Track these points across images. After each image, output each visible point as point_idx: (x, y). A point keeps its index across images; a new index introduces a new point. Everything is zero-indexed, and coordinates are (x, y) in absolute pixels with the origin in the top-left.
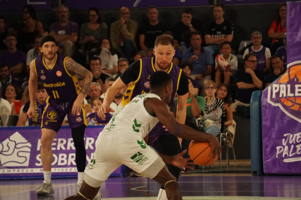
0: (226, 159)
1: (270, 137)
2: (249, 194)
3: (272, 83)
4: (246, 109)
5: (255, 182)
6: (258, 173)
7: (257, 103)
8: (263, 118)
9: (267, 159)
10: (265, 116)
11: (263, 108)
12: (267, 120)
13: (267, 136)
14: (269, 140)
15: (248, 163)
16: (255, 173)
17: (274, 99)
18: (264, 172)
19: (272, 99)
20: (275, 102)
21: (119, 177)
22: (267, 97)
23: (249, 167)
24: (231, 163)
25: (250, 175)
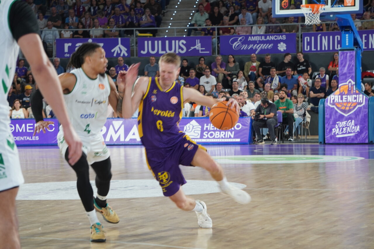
0: (305, 135)
1: (329, 124)
2: (317, 154)
3: (330, 95)
4: (316, 109)
5: (321, 147)
6: (322, 143)
7: (322, 106)
8: (326, 113)
9: (327, 135)
10: (326, 112)
11: (325, 109)
12: (328, 114)
13: (327, 123)
14: (328, 125)
15: (317, 137)
16: (321, 143)
17: (331, 103)
18: (326, 142)
20: (332, 105)
21: (247, 144)
23: (318, 139)
24: (308, 137)
25: (318, 144)
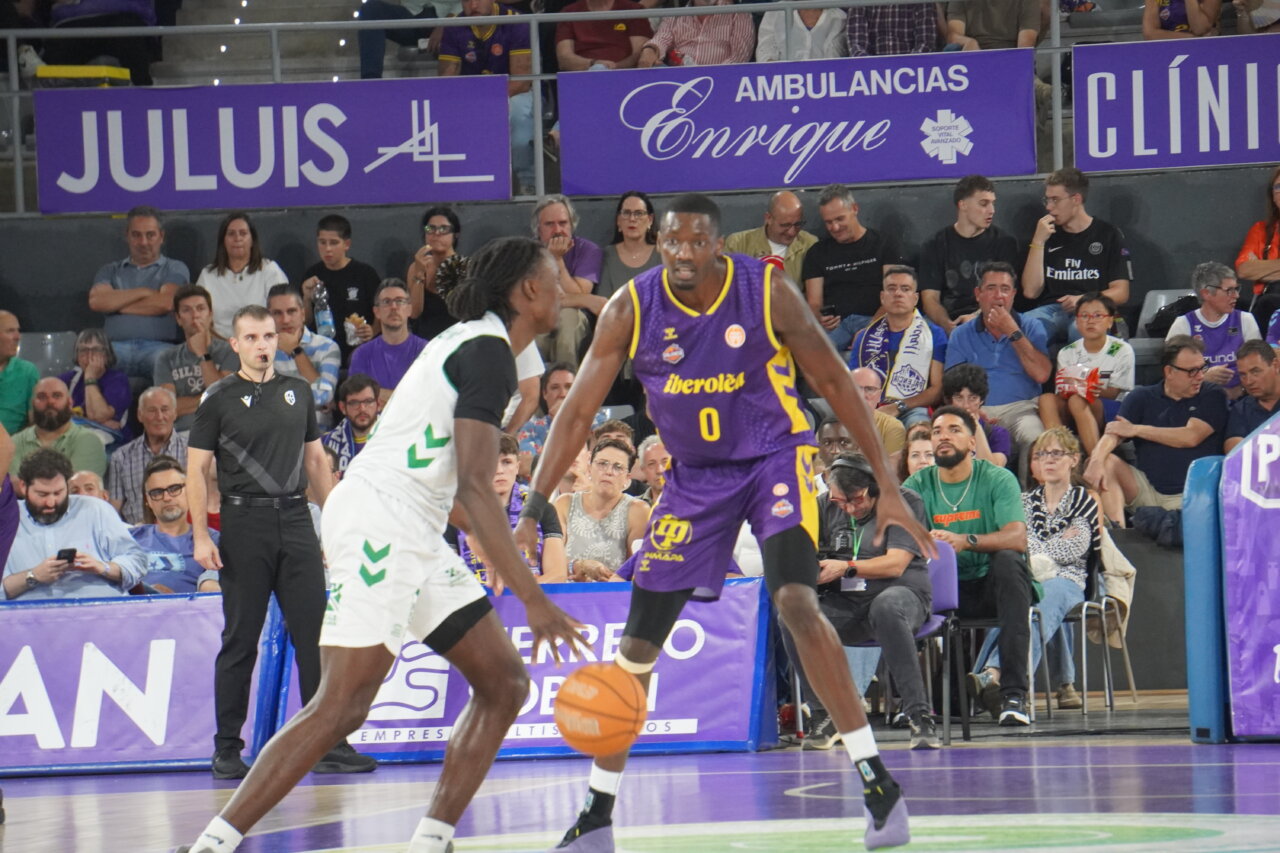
0: (1102, 689)
1: (1252, 613)
2: (1186, 807)
3: (1254, 433)
4: (1168, 521)
5: (1205, 764)
6: (1214, 736)
7: (1205, 500)
8: (1227, 548)
9: (1243, 688)
10: (1233, 543)
11: (1226, 517)
12: (1240, 554)
13: (1241, 608)
14: (1247, 622)
15: (1177, 700)
16: (1203, 733)
17: (1263, 483)
18: (1235, 730)
19: (1256, 485)
20: (1267, 496)
21: (745, 752)
22: (1238, 479)
23: (1184, 714)
24: (1121, 702)
25: (1187, 742)
